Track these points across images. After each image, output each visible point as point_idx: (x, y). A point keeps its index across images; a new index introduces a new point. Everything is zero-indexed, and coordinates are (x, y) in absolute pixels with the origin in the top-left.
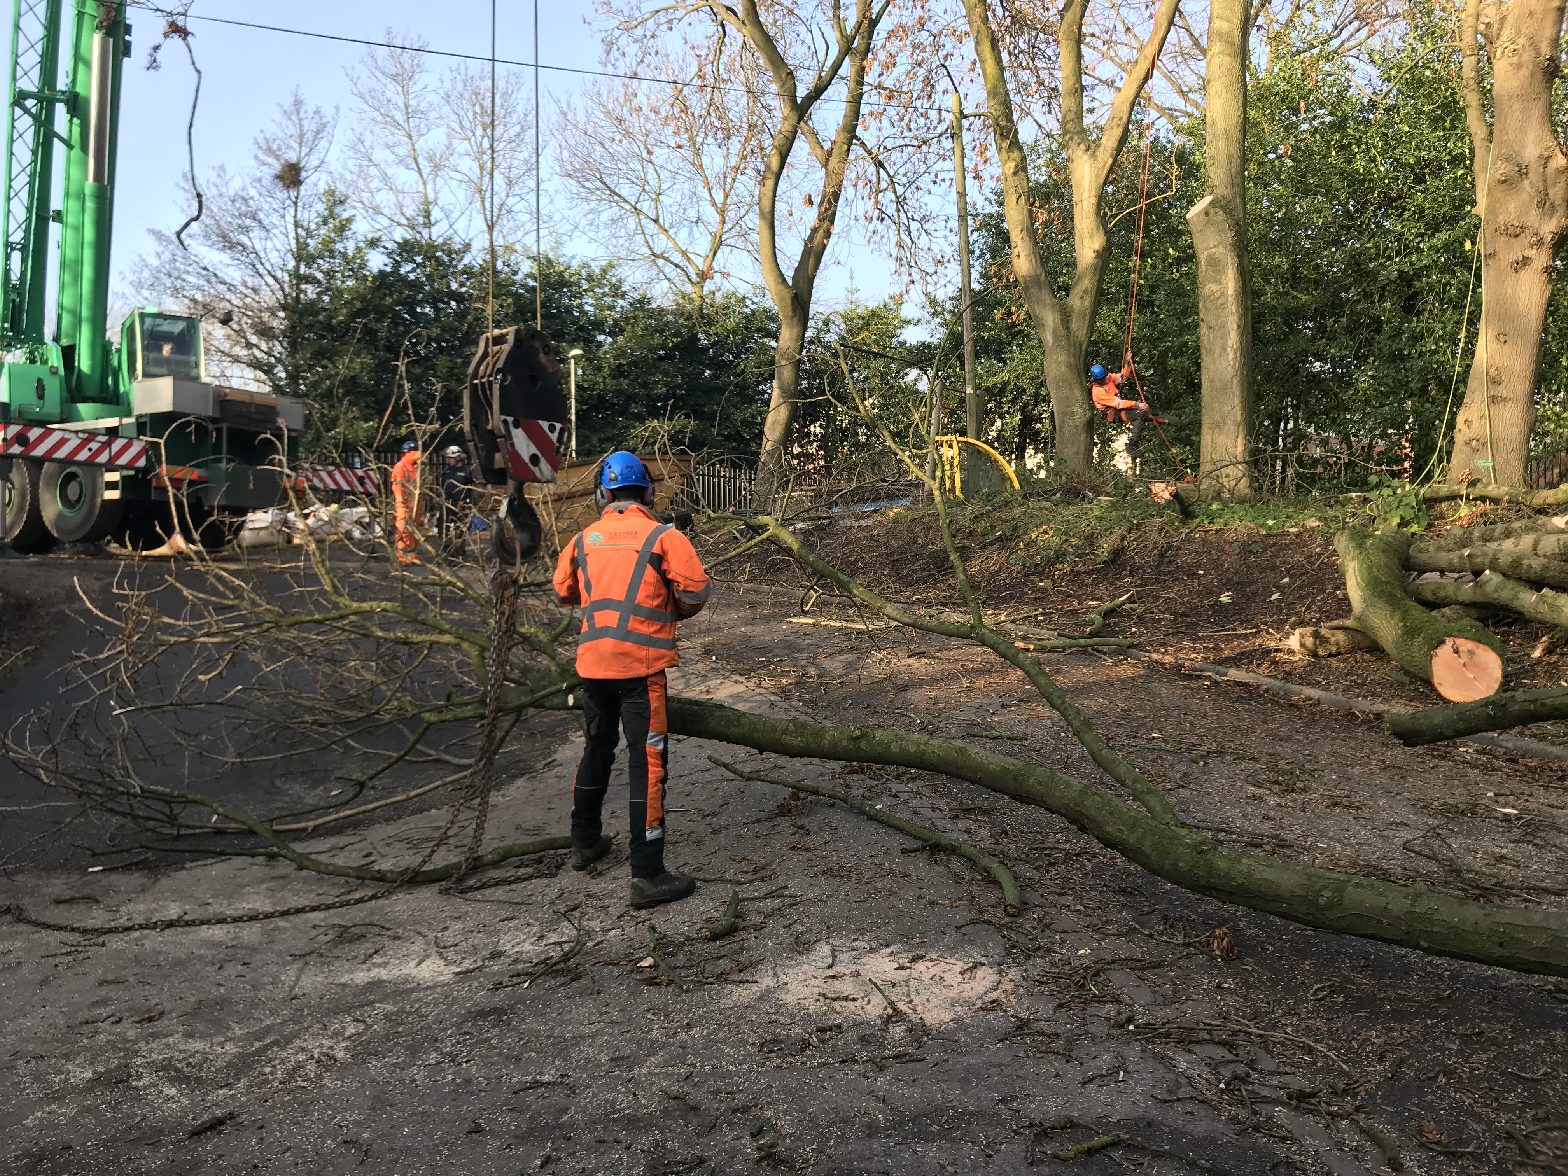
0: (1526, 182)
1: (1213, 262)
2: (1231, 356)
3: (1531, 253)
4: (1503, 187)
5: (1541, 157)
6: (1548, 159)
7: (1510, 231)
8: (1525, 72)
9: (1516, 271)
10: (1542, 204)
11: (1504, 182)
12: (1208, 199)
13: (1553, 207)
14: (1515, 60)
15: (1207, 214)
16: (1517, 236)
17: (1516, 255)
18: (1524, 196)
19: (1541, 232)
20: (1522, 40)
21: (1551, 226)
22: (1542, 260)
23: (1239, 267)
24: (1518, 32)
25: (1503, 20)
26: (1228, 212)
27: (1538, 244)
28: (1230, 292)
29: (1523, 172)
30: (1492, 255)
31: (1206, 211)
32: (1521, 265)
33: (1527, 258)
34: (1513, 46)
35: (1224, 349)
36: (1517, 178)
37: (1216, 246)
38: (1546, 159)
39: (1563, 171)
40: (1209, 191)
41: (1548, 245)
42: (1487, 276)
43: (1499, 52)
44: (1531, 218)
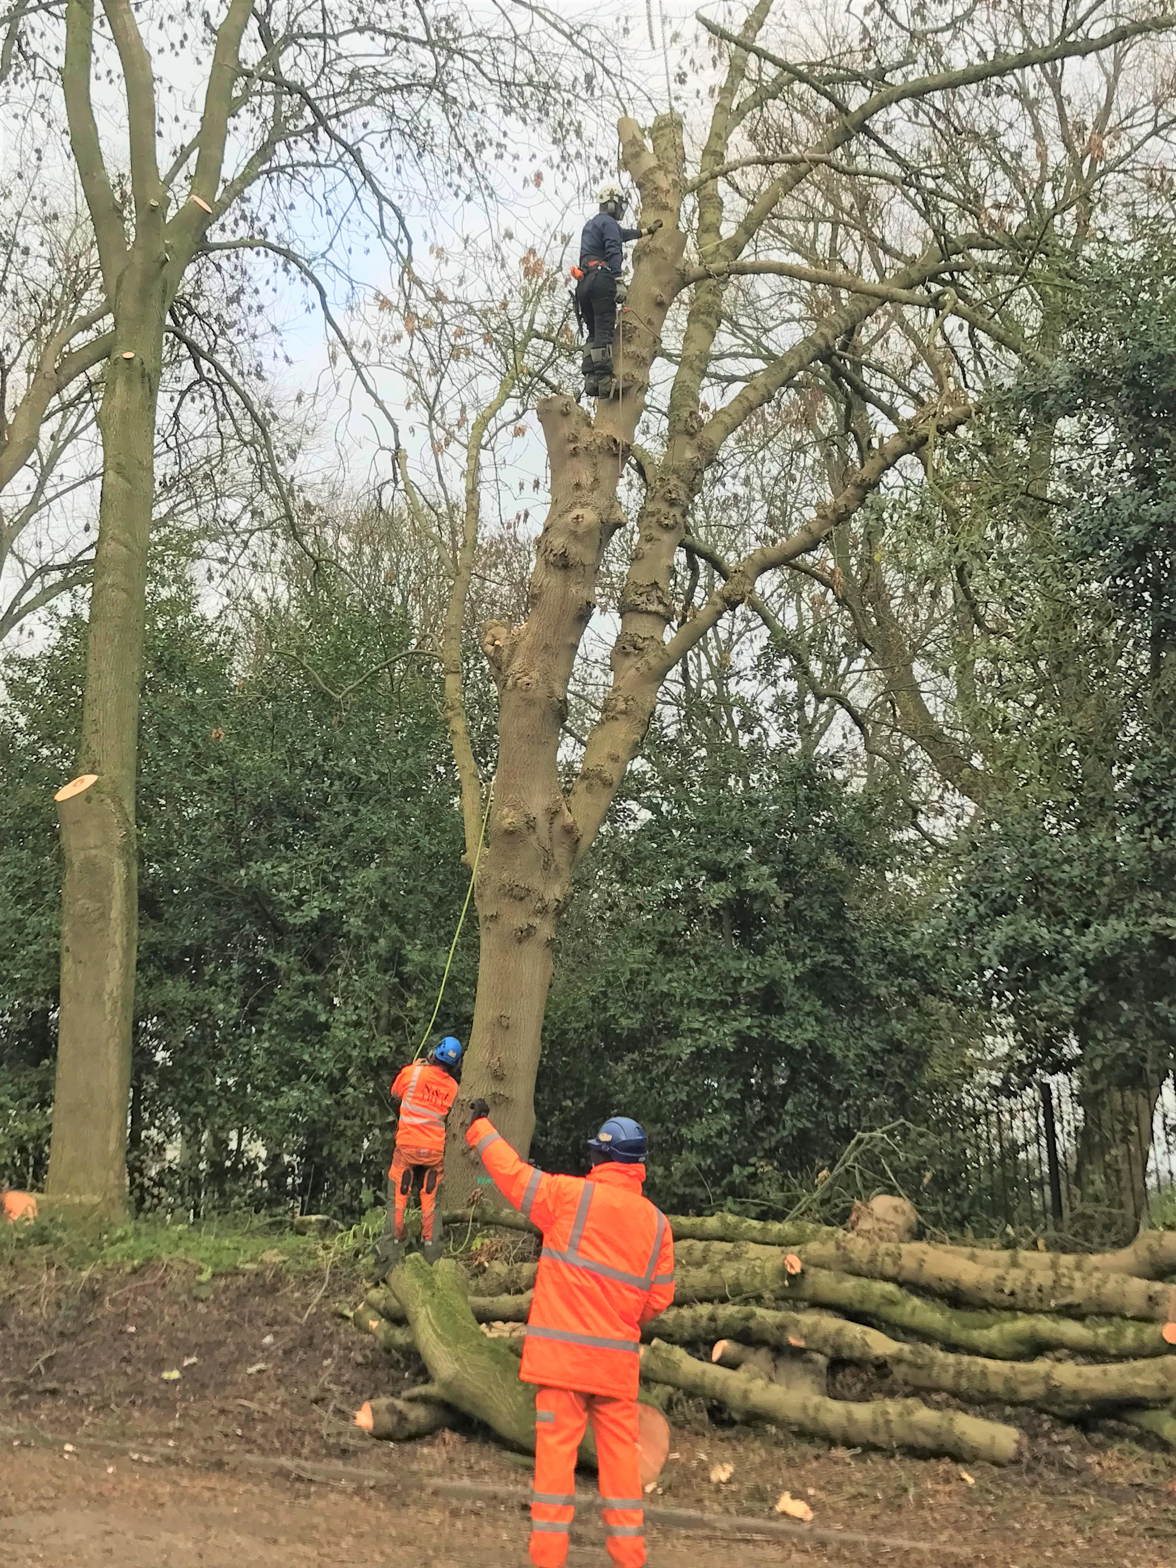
0: (532, 839)
1: (91, 867)
2: (109, 1004)
3: (536, 921)
4: (511, 839)
5: (548, 810)
6: (556, 813)
7: (515, 892)
8: (536, 712)
9: (520, 941)
10: (546, 865)
11: (512, 833)
12: (89, 780)
13: (557, 869)
14: (529, 695)
15: (89, 799)
16: (522, 899)
17: (520, 922)
18: (531, 853)
19: (547, 898)
20: (535, 674)
21: (555, 892)
22: (546, 929)
23: (127, 880)
24: (531, 664)
25: (514, 646)
26: (119, 802)
27: (543, 911)
28: (114, 914)
29: (531, 825)
30: (494, 918)
31: (87, 796)
32: (525, 934)
33: (530, 926)
34: (526, 679)
35: (98, 995)
36: (525, 831)
37: (96, 847)
38: (553, 814)
39: (569, 830)
40: (88, 768)
41: (551, 915)
42: (487, 942)
43: (510, 683)
44: (536, 880)
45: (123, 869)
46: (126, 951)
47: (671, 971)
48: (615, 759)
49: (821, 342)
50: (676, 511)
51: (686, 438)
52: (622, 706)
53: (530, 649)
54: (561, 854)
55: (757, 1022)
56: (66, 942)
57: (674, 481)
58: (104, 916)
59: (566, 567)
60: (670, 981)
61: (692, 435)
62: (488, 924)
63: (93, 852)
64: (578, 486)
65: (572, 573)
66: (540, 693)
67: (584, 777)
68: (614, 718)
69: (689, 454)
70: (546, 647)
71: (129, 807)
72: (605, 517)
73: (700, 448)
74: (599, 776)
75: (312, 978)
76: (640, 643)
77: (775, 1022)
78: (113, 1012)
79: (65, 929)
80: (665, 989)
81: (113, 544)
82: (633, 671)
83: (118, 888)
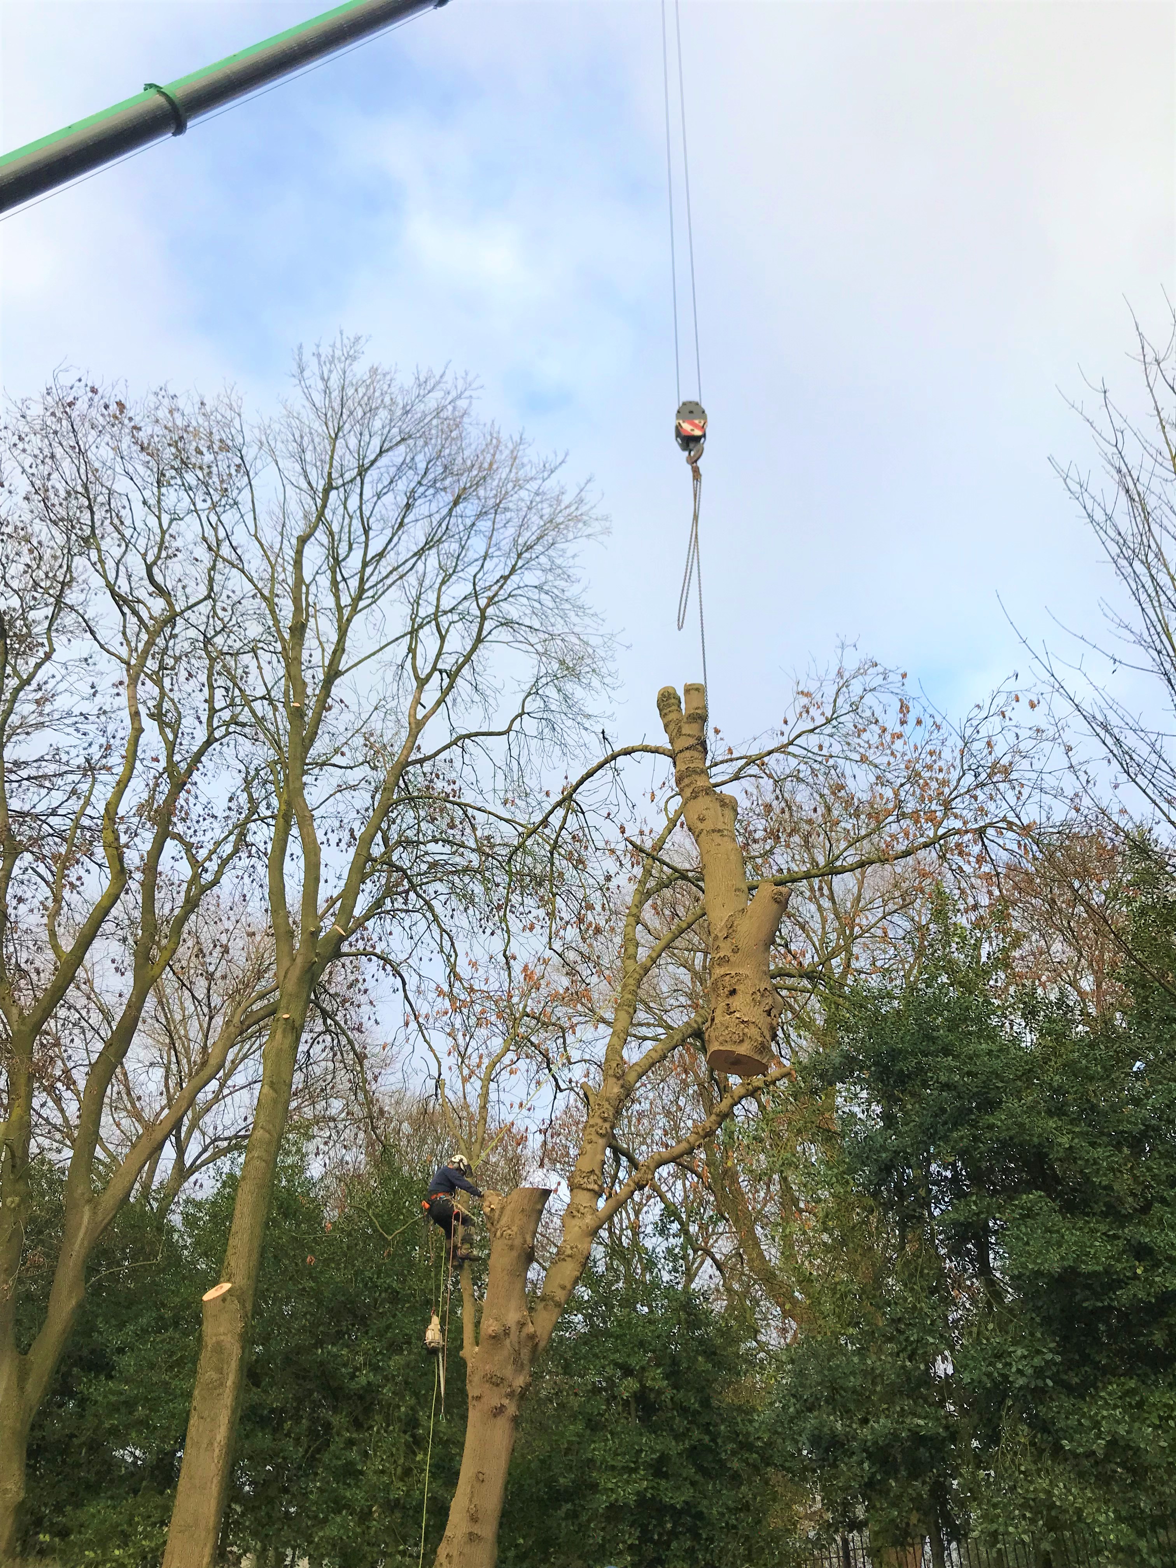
0: (508, 1341)
1: (219, 1348)
2: (217, 1450)
3: (506, 1402)
4: (493, 1341)
5: (518, 1322)
6: (523, 1325)
7: (494, 1380)
8: (514, 1254)
9: (495, 1416)
10: (515, 1362)
11: (494, 1337)
12: (227, 1286)
13: (522, 1364)
14: (510, 1242)
15: (223, 1301)
16: (498, 1385)
17: (496, 1402)
18: (505, 1353)
19: (513, 1385)
20: (515, 1228)
21: (520, 1381)
22: (512, 1409)
23: (241, 1359)
24: (513, 1221)
25: (503, 1208)
26: (242, 1302)
27: (510, 1395)
28: (229, 1383)
29: (506, 1332)
30: (478, 1398)
31: (223, 1298)
32: (499, 1411)
33: (502, 1406)
34: (509, 1232)
35: (211, 1444)
36: (502, 1337)
37: (224, 1334)
38: (522, 1325)
39: (532, 1337)
40: (226, 1277)
41: (517, 1397)
42: (473, 1416)
43: (499, 1234)
44: (508, 1372)
45: (240, 1351)
46: (234, 1412)
47: (594, 1442)
48: (563, 1288)
49: (695, 1026)
50: (607, 1125)
51: (615, 1080)
52: (569, 1252)
53: (513, 1211)
54: (525, 1353)
55: (651, 1484)
56: (195, 1403)
57: (606, 1105)
58: (222, 1384)
60: (594, 1449)
61: (618, 1079)
62: (475, 1402)
63: (222, 1338)
66: (518, 1242)
67: (543, 1299)
68: (564, 1260)
69: (616, 1090)
70: (523, 1210)
71: (249, 1306)
73: (622, 1086)
74: (552, 1298)
75: (355, 1435)
76: (582, 1210)
77: (663, 1482)
78: (219, 1457)
79: (196, 1392)
80: (590, 1455)
81: (262, 1131)
82: (577, 1228)
83: (234, 1365)
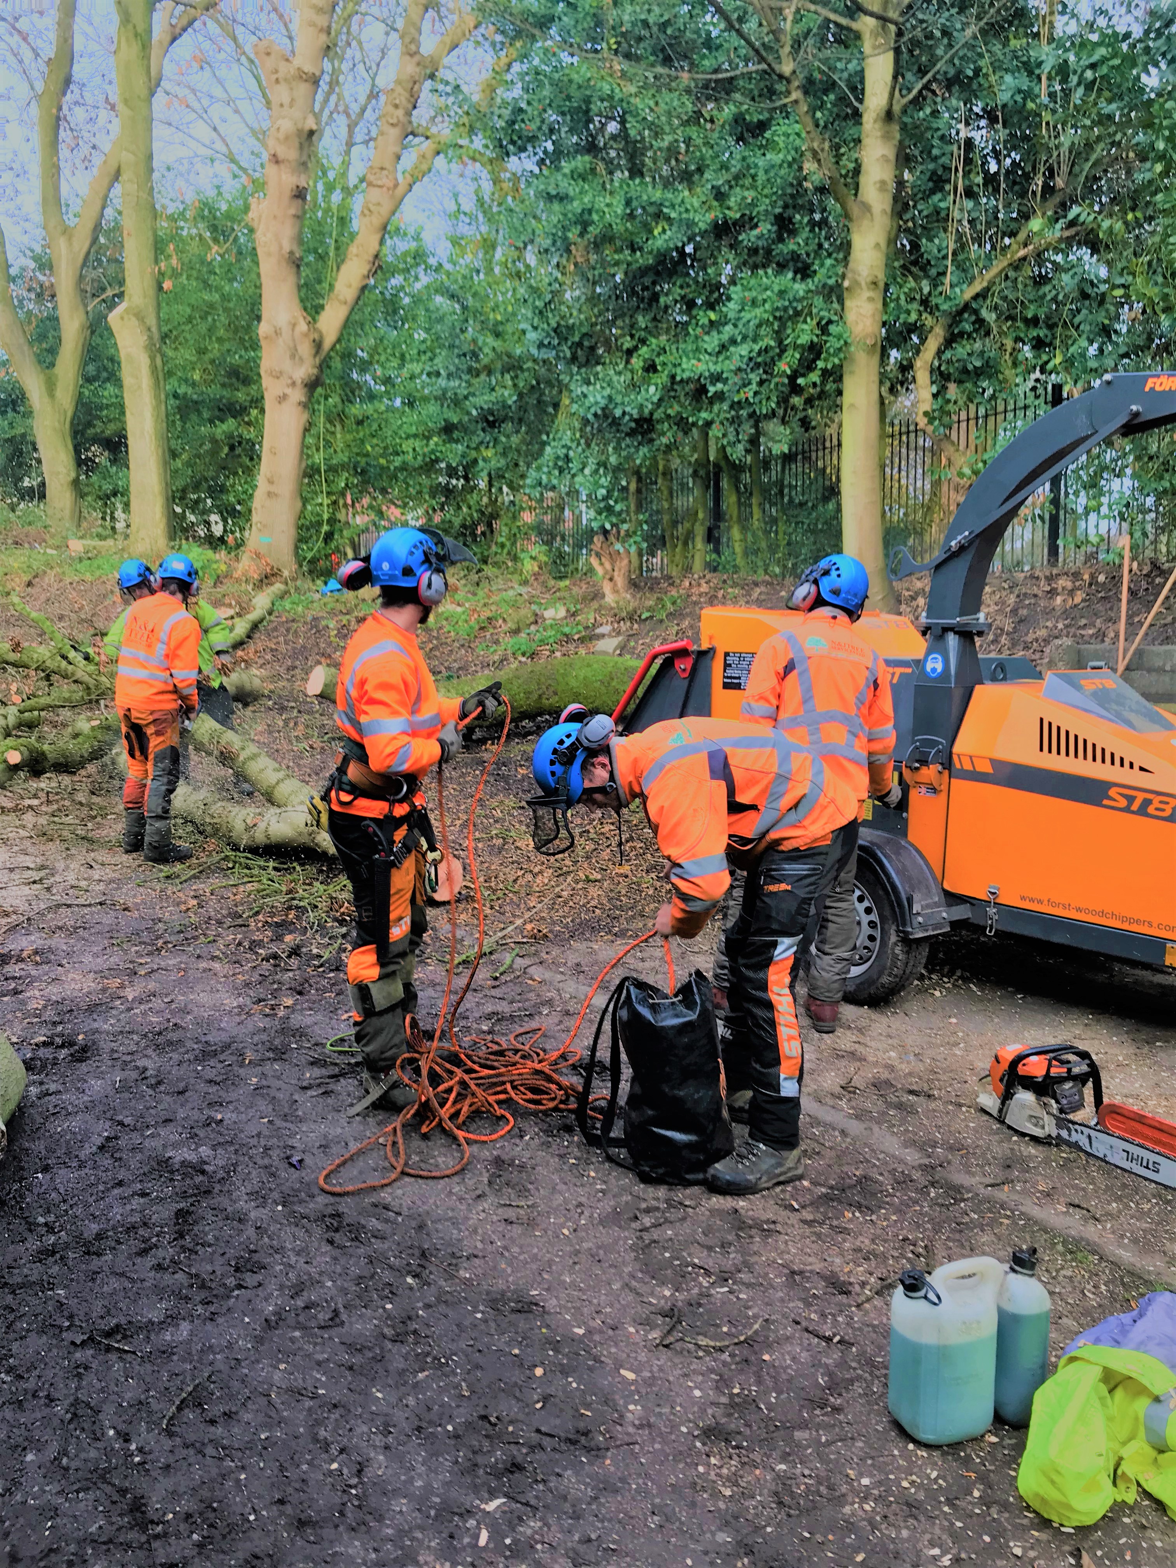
0: (280, 341)
1: (131, 359)
2: (148, 438)
3: (289, 391)
4: (267, 341)
5: (290, 322)
7: (274, 374)
8: (273, 260)
9: (283, 402)
10: (293, 356)
11: (267, 338)
12: (125, 306)
13: (301, 359)
14: (266, 249)
15: (124, 319)
16: (278, 378)
17: (279, 392)
18: (281, 350)
19: (295, 377)
20: (269, 236)
21: (300, 373)
22: (296, 396)
23: (151, 366)
24: (267, 228)
25: (260, 217)
26: (142, 319)
27: (294, 384)
28: (144, 386)
30: (270, 390)
31: (121, 316)
32: (284, 399)
33: (285, 395)
36: (274, 336)
37: (130, 346)
41: (299, 387)
44: (287, 365)
45: (148, 361)
46: (157, 407)
48: (349, 286)
53: (267, 218)
54: (306, 349)
58: (140, 387)
59: (277, 162)
63: (133, 349)
64: (282, 105)
65: (282, 166)
66: (274, 248)
70: (275, 217)
72: (300, 126)
74: (337, 297)
